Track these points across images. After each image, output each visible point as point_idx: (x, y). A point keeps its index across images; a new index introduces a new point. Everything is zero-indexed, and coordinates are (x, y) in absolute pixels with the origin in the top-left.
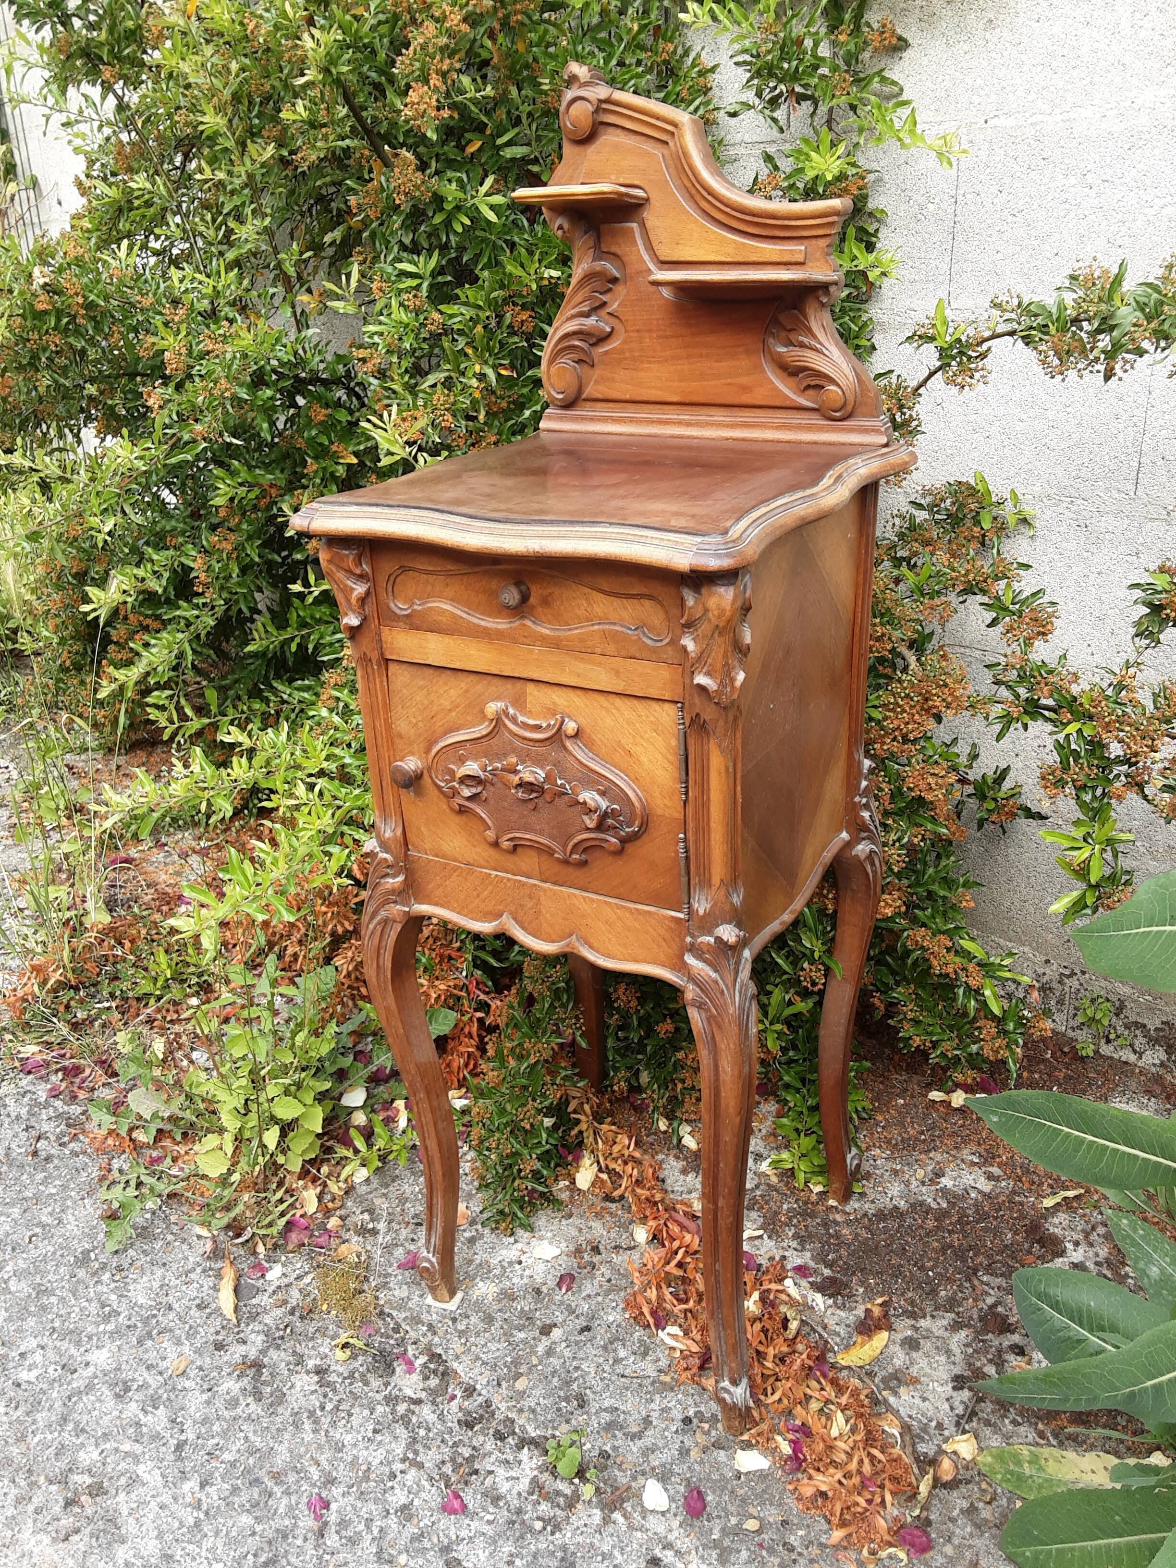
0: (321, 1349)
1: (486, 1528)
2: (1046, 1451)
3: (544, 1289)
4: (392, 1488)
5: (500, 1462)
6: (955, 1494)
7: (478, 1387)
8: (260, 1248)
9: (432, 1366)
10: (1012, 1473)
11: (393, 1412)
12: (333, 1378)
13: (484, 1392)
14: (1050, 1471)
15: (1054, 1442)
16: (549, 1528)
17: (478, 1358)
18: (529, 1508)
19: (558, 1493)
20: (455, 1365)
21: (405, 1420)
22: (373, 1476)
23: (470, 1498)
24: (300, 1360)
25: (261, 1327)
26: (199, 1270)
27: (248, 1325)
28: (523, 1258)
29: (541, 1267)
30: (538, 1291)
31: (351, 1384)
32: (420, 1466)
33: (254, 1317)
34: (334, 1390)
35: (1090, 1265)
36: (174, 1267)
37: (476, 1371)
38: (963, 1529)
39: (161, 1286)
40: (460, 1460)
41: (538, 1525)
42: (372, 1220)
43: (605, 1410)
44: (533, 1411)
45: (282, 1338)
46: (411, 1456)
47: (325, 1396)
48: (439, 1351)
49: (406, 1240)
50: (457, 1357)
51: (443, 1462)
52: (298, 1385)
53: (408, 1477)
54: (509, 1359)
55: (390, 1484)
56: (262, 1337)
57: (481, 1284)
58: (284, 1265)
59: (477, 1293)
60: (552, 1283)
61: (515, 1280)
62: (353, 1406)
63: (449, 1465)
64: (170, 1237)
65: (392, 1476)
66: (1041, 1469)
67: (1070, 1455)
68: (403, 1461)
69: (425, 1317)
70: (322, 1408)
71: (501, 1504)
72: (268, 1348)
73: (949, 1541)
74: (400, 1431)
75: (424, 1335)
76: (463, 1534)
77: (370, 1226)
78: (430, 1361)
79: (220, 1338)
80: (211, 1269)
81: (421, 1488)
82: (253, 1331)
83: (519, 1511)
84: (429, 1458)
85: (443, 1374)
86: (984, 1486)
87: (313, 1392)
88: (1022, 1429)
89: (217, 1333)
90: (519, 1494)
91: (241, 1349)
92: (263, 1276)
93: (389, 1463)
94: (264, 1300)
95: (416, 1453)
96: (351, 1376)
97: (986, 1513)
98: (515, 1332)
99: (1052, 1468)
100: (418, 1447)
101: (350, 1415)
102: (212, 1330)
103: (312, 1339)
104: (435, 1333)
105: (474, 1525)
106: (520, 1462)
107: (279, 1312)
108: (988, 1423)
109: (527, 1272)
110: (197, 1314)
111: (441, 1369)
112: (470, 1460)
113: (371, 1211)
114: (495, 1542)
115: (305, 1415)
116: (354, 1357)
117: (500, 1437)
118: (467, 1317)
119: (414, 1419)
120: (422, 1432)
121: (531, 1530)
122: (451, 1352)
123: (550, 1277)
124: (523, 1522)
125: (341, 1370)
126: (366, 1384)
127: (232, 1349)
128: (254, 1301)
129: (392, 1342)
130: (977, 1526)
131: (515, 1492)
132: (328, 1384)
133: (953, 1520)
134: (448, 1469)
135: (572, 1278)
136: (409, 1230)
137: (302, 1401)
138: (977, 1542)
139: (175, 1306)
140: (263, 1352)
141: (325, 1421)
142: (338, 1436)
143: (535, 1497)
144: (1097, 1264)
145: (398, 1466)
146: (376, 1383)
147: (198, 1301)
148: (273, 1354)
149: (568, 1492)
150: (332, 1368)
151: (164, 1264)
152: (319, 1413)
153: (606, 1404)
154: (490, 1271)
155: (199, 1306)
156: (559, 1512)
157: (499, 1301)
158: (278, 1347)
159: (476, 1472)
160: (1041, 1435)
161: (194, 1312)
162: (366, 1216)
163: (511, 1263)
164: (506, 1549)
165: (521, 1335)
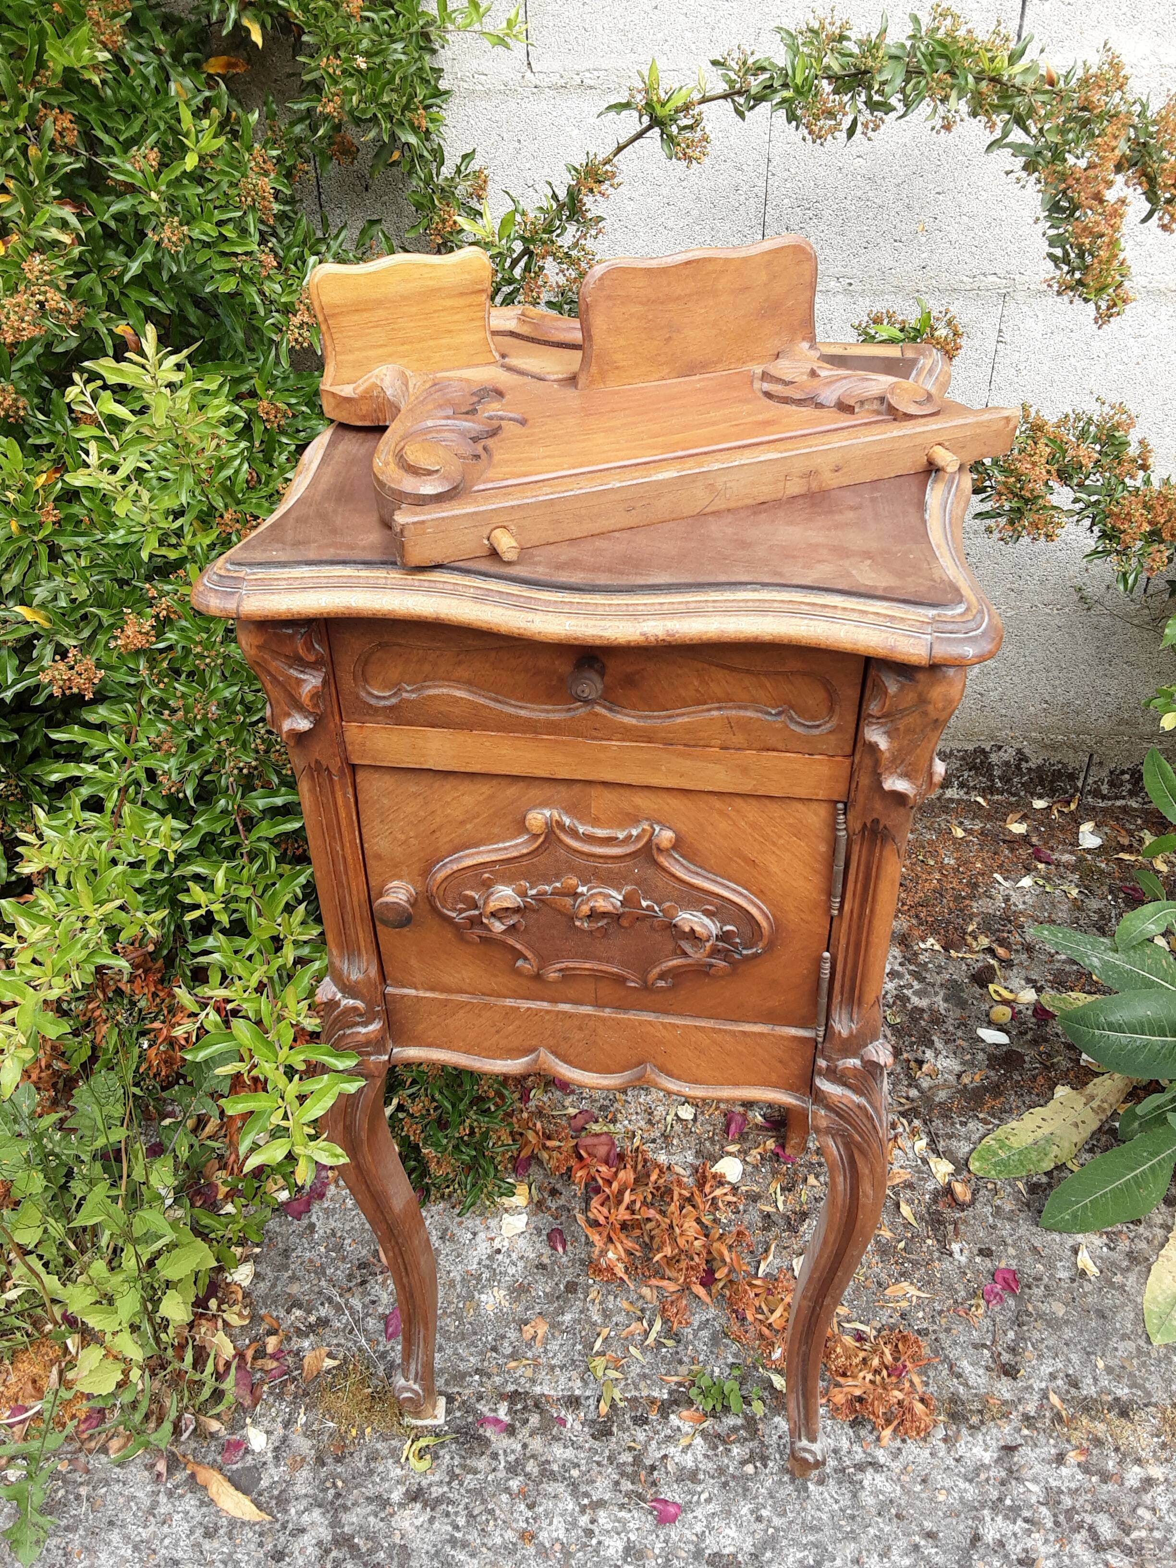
0: (392, 1475)
1: (711, 1508)
2: (999, 1132)
3: (546, 1260)
4: (600, 1543)
5: (664, 1442)
6: (978, 1205)
7: (577, 1392)
8: (215, 1426)
9: (519, 1407)
10: (995, 1165)
11: (527, 1475)
12: (436, 1492)
13: (588, 1393)
14: (1015, 1145)
15: (996, 1122)
16: (758, 1464)
17: (552, 1368)
18: (726, 1461)
19: (735, 1429)
20: (538, 1390)
21: (546, 1474)
22: (573, 1548)
23: (672, 1493)
24: (382, 1502)
25: (304, 1503)
26: (163, 1499)
27: (286, 1511)
28: (497, 1244)
29: (522, 1243)
30: (542, 1266)
31: (461, 1485)
32: (601, 1504)
33: (282, 1501)
34: (451, 1502)
35: (897, 968)
36: (129, 1518)
37: (562, 1380)
38: (1005, 1229)
39: (136, 1548)
40: (629, 1469)
41: (749, 1469)
42: (309, 1312)
43: (700, 1329)
44: (644, 1377)
45: (338, 1495)
46: (586, 1501)
47: (448, 1515)
48: (510, 1388)
49: (364, 1306)
50: (533, 1381)
51: (617, 1483)
52: (406, 1524)
53: (601, 1521)
54: (579, 1347)
55: (594, 1542)
56: (316, 1513)
57: (483, 1297)
58: (255, 1423)
59: (489, 1308)
60: (547, 1251)
61: (512, 1270)
62: (484, 1501)
63: (623, 1481)
64: (83, 1491)
65: (589, 1533)
66: (1010, 1148)
67: (1014, 1124)
68: (583, 1511)
69: (462, 1367)
70: (457, 1528)
71: (702, 1477)
72: (335, 1516)
73: (1006, 1244)
74: (551, 1488)
75: (481, 1384)
76: (699, 1528)
77: (312, 1319)
78: (512, 1403)
79: (270, 1547)
80: (176, 1487)
81: (624, 1522)
82: (300, 1514)
83: (721, 1471)
84: (601, 1489)
85: (536, 1406)
86: (990, 1186)
87: (432, 1520)
88: (971, 1125)
89: (261, 1545)
90: (706, 1456)
91: (307, 1539)
92: (247, 1451)
93: (574, 1524)
94: (272, 1475)
95: (586, 1495)
96: (453, 1476)
97: (1008, 1207)
98: (560, 1319)
99: (1016, 1143)
100: (583, 1488)
101: (491, 1512)
102: (253, 1546)
103: (372, 1472)
104: (489, 1376)
105: (699, 1512)
106: (679, 1429)
107: (305, 1474)
108: (950, 1137)
109: (514, 1256)
110: (216, 1544)
111: (530, 1402)
112: (637, 1461)
113: (297, 1304)
114: (729, 1512)
115: (448, 1548)
116: (436, 1457)
117: (641, 1421)
118: (503, 1337)
119: (555, 1467)
120: (575, 1473)
121: (747, 1478)
122: (522, 1380)
123: (538, 1245)
124: (734, 1477)
125: (436, 1478)
126: (475, 1472)
127: (296, 1547)
128: (264, 1483)
129: (458, 1414)
130: (1010, 1220)
131: (700, 1457)
132: (438, 1501)
133: (994, 1227)
134: (627, 1485)
135: (560, 1232)
136: (358, 1296)
137: (429, 1537)
138: (1021, 1232)
139: (179, 1555)
140: (335, 1523)
141: (474, 1537)
142: (498, 1541)
143: (721, 1448)
144: (901, 964)
145: (584, 1520)
146: (482, 1463)
147: (199, 1532)
148: (345, 1518)
149: (740, 1421)
150: (424, 1483)
151: (111, 1523)
152: (459, 1535)
153: (696, 1324)
154: (479, 1278)
155: (208, 1535)
156: (751, 1444)
157: (517, 1300)
158: (346, 1508)
159: (653, 1468)
160: (985, 1122)
161: (207, 1545)
162: (298, 1313)
163: (490, 1258)
164: (745, 1511)
165: (567, 1317)
